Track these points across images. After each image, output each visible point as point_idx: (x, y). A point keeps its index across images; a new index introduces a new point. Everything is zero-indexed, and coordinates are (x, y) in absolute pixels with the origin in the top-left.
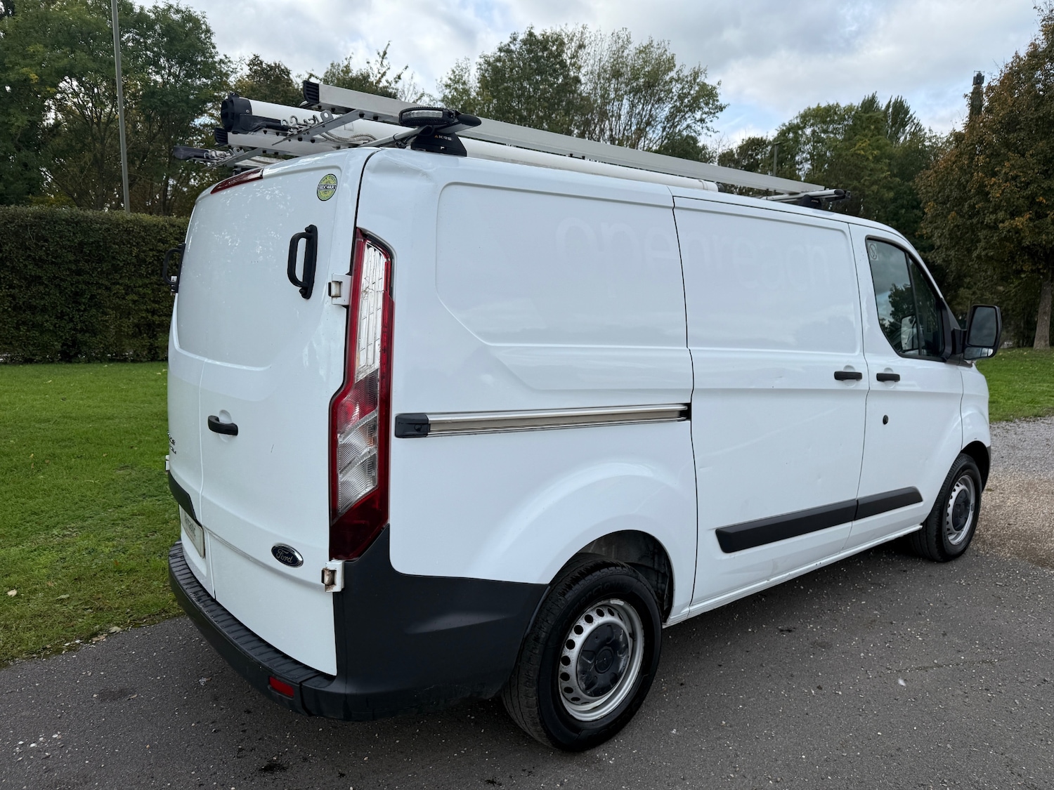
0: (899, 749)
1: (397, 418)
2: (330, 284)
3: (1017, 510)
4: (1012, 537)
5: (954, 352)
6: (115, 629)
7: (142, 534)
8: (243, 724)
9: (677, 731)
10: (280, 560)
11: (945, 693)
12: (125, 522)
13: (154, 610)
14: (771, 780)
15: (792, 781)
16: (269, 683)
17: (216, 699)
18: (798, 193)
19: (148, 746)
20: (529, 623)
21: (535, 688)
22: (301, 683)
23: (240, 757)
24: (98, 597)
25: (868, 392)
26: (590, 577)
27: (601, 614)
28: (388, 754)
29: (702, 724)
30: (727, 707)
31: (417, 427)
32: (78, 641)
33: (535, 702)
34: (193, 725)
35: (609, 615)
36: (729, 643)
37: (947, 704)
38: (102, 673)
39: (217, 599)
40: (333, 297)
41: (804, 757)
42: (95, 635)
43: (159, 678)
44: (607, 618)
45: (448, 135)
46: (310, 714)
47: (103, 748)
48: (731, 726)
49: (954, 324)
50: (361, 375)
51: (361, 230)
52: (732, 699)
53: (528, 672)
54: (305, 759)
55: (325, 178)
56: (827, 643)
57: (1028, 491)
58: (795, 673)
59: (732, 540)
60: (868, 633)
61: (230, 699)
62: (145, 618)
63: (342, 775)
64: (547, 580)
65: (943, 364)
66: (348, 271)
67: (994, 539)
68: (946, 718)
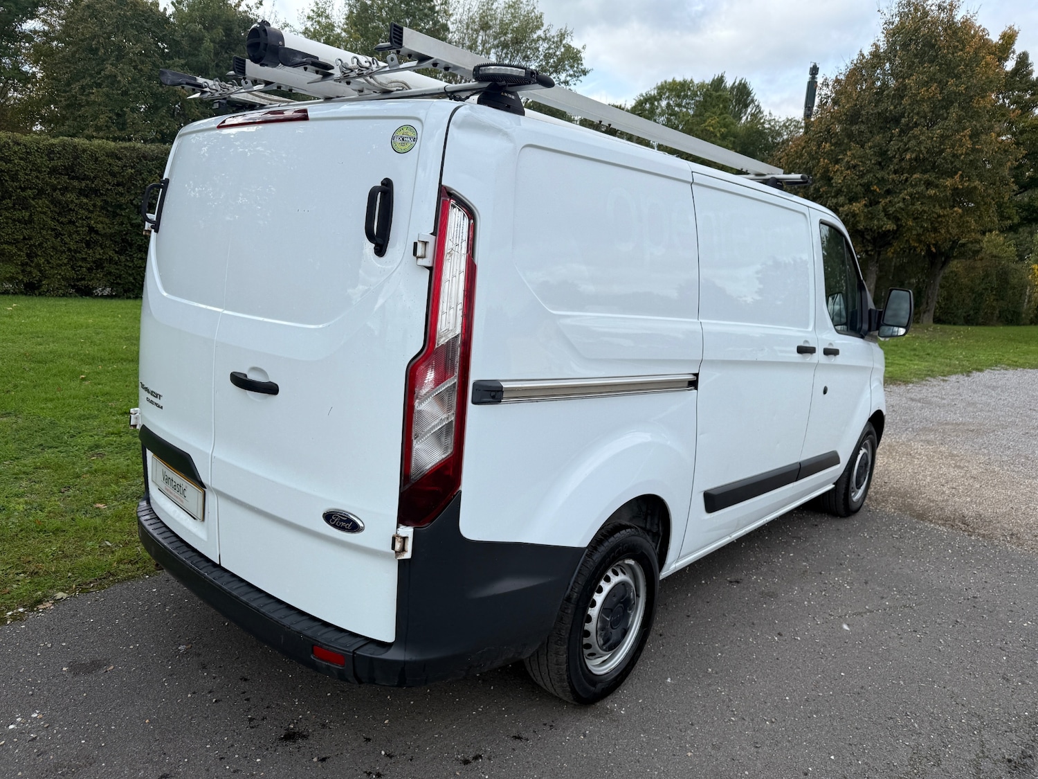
0: (862, 687)
1: (474, 384)
2: (415, 244)
3: (887, 470)
4: (890, 494)
5: (870, 330)
6: (60, 595)
7: (55, 489)
8: (244, 693)
9: (671, 679)
10: (334, 526)
11: (883, 635)
12: (30, 476)
13: (98, 573)
14: (767, 721)
15: (784, 720)
16: (313, 652)
17: (204, 667)
18: (764, 175)
19: (147, 721)
20: (569, 584)
21: (566, 647)
22: (354, 652)
23: (252, 727)
24: (28, 560)
25: (817, 366)
26: (612, 539)
27: (616, 574)
28: (406, 716)
29: (691, 672)
30: (708, 655)
31: (493, 394)
32: (21, 610)
33: (565, 660)
34: (189, 695)
35: (622, 574)
36: (689, 595)
37: (888, 646)
38: (64, 644)
39: (222, 565)
40: (418, 258)
41: (787, 698)
42: (40, 602)
43: (132, 647)
44: (621, 577)
45: (512, 93)
46: (360, 682)
47: (97, 725)
48: (717, 673)
49: (871, 305)
50: (442, 340)
51: (445, 188)
52: (709, 648)
53: (560, 631)
54: (324, 726)
55: (401, 128)
56: (773, 593)
57: (891, 453)
58: (755, 622)
59: (715, 501)
60: (804, 583)
61: (220, 667)
62: (91, 583)
63: (368, 740)
64: (585, 544)
65: (861, 340)
66: (432, 231)
67: (878, 496)
68: (891, 658)
